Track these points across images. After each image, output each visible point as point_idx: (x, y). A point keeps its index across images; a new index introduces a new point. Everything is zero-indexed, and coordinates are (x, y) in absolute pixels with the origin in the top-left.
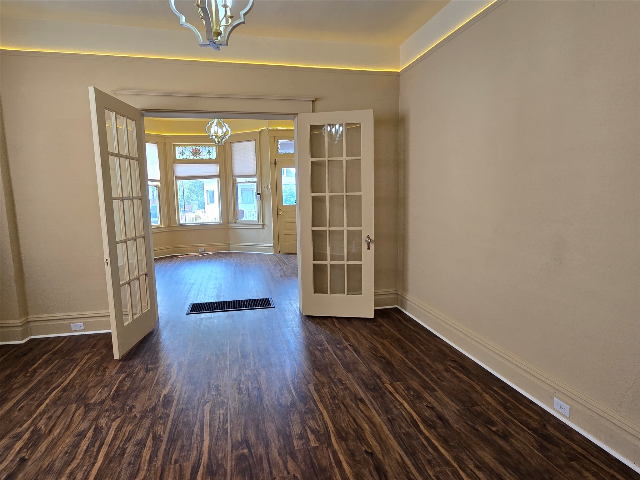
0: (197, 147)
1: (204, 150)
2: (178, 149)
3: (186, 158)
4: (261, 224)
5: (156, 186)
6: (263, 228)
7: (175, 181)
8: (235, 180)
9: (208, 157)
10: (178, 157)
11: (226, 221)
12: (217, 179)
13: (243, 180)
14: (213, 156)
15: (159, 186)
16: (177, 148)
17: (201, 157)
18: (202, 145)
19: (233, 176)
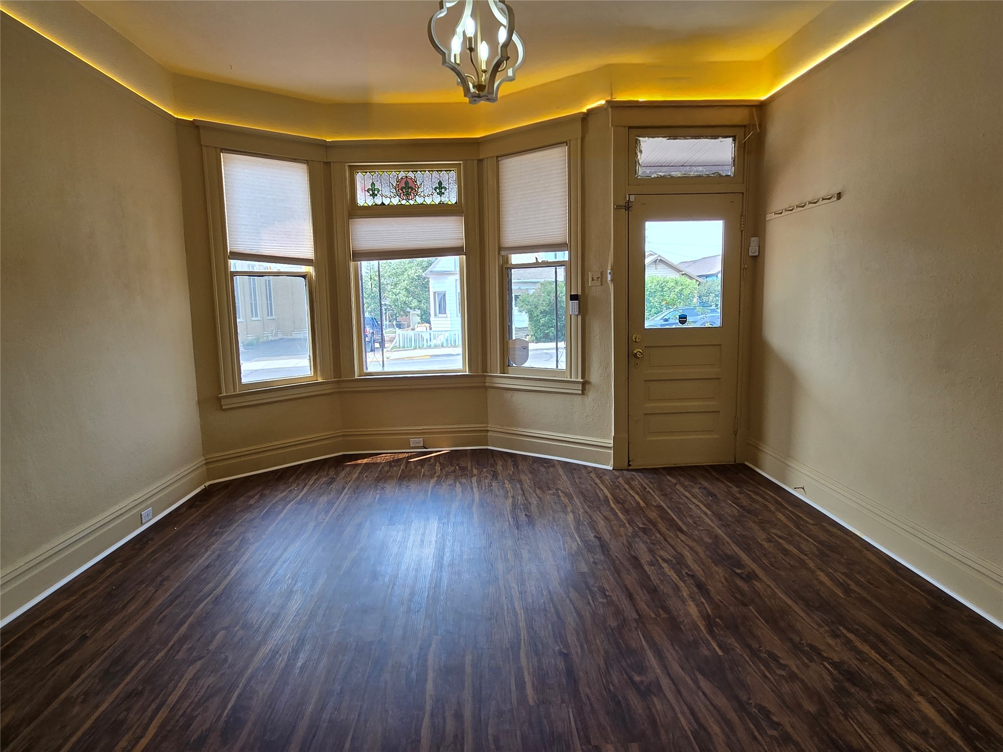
0: (411, 175)
1: (427, 183)
2: (362, 181)
3: (383, 204)
4: (578, 382)
5: (304, 276)
6: (583, 393)
7: (352, 264)
8: (506, 260)
9: (437, 200)
10: (363, 199)
11: (480, 370)
12: (457, 257)
13: (529, 258)
14: (451, 197)
15: (311, 276)
16: (359, 177)
17: (420, 200)
18: (422, 168)
19: (500, 249)
